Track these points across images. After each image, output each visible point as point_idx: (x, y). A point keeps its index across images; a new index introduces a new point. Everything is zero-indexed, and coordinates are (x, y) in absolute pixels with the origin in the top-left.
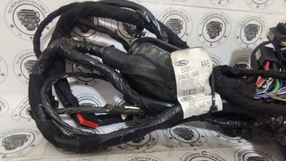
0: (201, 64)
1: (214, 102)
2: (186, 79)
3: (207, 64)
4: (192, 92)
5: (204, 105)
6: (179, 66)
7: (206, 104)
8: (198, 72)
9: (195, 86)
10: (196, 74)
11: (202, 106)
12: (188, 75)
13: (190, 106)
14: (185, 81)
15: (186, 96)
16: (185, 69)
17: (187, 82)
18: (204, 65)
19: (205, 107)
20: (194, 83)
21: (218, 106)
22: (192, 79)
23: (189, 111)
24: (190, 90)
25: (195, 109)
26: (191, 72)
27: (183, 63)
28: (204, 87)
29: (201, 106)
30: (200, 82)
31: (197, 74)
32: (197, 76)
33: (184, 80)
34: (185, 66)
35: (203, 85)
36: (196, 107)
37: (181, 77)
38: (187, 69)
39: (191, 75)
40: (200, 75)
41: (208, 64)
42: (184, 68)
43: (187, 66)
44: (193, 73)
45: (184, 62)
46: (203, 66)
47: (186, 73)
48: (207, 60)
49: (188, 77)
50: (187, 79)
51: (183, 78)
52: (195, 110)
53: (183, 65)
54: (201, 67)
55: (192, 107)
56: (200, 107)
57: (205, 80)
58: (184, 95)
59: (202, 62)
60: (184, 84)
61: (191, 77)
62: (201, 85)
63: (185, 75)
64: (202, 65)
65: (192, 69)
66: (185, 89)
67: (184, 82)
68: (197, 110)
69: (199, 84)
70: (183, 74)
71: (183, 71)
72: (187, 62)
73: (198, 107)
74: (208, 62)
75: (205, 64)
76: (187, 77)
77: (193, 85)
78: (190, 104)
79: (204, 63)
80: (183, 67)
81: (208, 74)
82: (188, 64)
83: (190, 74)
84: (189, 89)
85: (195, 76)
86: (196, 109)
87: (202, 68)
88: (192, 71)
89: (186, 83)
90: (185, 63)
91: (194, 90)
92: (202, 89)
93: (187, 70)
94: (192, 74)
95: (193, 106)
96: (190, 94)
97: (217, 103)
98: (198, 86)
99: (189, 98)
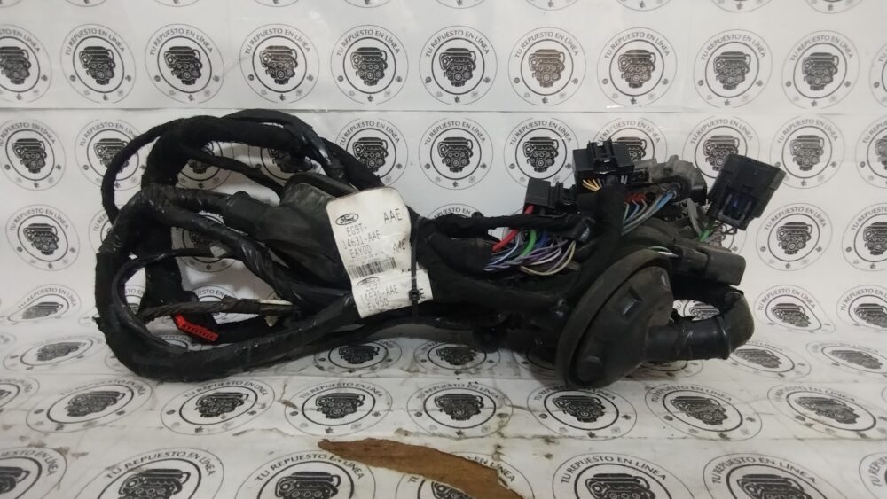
0: (383, 217)
1: (414, 282)
2: (357, 247)
3: (395, 215)
4: (373, 269)
5: (395, 289)
6: (341, 224)
7: (399, 288)
8: (378, 233)
9: (375, 257)
10: (374, 236)
11: (392, 291)
12: (360, 240)
13: (367, 293)
14: (355, 250)
15: (365, 277)
16: (353, 229)
17: (358, 251)
18: (390, 218)
19: (397, 293)
20: (373, 253)
21: (422, 289)
22: (368, 245)
23: (367, 302)
24: (368, 266)
25: (377, 297)
26: (364, 235)
27: (349, 220)
28: (394, 259)
29: (390, 291)
30: (383, 250)
31: (376, 235)
32: (376, 240)
33: (353, 248)
34: (353, 224)
35: (391, 255)
37: (346, 243)
38: (357, 228)
39: (366, 239)
40: (383, 237)
41: (399, 215)
42: (352, 227)
43: (357, 223)
44: (369, 234)
45: (351, 217)
46: (387, 220)
47: (356, 235)
48: (396, 210)
49: (361, 243)
50: (359, 247)
51: (350, 245)
52: (380, 300)
54: (383, 223)
55: (372, 294)
56: (387, 293)
57: (392, 245)
58: (362, 275)
59: (385, 214)
60: (354, 255)
61: (366, 242)
62: (387, 256)
63: (355, 240)
65: (366, 228)
67: (353, 251)
69: (382, 253)
70: (350, 238)
71: (350, 233)
72: (355, 217)
73: (383, 294)
74: (399, 212)
75: (392, 217)
76: (357, 243)
77: (372, 256)
78: (369, 289)
79: (389, 215)
80: (349, 226)
82: (359, 219)
83: (363, 238)
84: (366, 263)
85: (373, 240)
86: (381, 297)
87: (386, 223)
88: (367, 231)
89: (357, 254)
90: (353, 218)
91: (376, 264)
92: (389, 262)
93: (357, 231)
94: (367, 237)
95: (374, 292)
96: (372, 272)
97: (419, 285)
98: (382, 257)
99: (372, 279)
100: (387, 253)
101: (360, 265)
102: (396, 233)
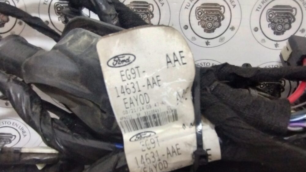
0: (164, 61)
2: (132, 95)
3: (179, 58)
5: (178, 149)
6: (114, 66)
8: (159, 78)
9: (154, 108)
10: (154, 82)
11: (174, 152)
12: (136, 86)
13: (144, 154)
14: (130, 98)
15: (140, 131)
16: (129, 73)
17: (135, 102)
18: (173, 61)
19: (179, 154)
20: (152, 103)
21: (209, 150)
22: (145, 94)
23: (142, 166)
24: (145, 118)
25: (157, 158)
26: (142, 80)
27: (123, 61)
28: (175, 111)
29: (171, 152)
30: (165, 100)
31: (156, 81)
32: (156, 87)
33: (127, 96)
34: (129, 67)
35: (173, 106)
36: (158, 155)
37: (120, 90)
38: (133, 71)
39: (144, 86)
40: (165, 84)
41: (183, 59)
42: (127, 70)
43: (134, 65)
44: (148, 80)
45: (126, 57)
46: (169, 64)
47: (132, 80)
48: (180, 52)
49: (137, 90)
50: (135, 95)
51: (124, 92)
52: (158, 163)
53: (125, 63)
54: (166, 66)
55: (150, 155)
56: (169, 153)
57: (176, 93)
59: (167, 56)
60: (128, 105)
61: (144, 90)
62: (168, 107)
63: (130, 86)
64: (168, 62)
65: (144, 72)
66: (135, 117)
67: (128, 100)
68: (162, 161)
69: (163, 103)
70: (124, 84)
71: (124, 78)
72: (132, 58)
73: (164, 155)
74: (182, 54)
75: (175, 61)
76: (133, 90)
77: (150, 107)
78: (145, 148)
79: (172, 59)
80: (124, 68)
81: (185, 80)
82: (136, 61)
83: (140, 85)
84: (143, 115)
85: (152, 87)
86: (159, 160)
87: (168, 68)
88: (145, 76)
89: (132, 103)
90: (128, 59)
91: (154, 116)
92: (171, 114)
93: (132, 76)
94: (146, 84)
95: (152, 152)
96: (148, 126)
98: (162, 109)
99: (148, 134)
100: (168, 103)
102: (180, 80)
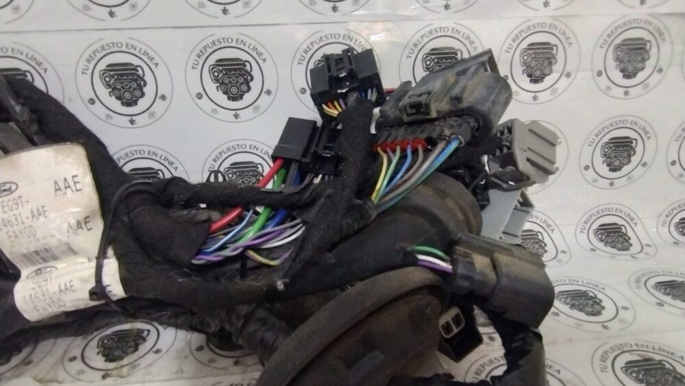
0: (52, 188)
1: (99, 276)
2: (15, 228)
3: (72, 184)
4: (44, 256)
5: (71, 286)
7: (76, 284)
8: (45, 209)
9: (43, 242)
10: (40, 213)
11: (67, 289)
12: (19, 218)
13: (33, 292)
14: (14, 232)
15: (39, 266)
16: (11, 203)
17: (19, 235)
18: (63, 188)
19: (74, 291)
20: (39, 235)
21: (109, 286)
22: (30, 226)
23: (32, 305)
24: (37, 252)
25: (47, 297)
26: (25, 212)
27: (5, 190)
28: (68, 244)
29: (64, 289)
30: (54, 232)
31: (42, 212)
32: (42, 219)
33: (11, 230)
34: (11, 197)
35: (64, 239)
36: (48, 293)
38: (15, 202)
39: (28, 218)
40: (52, 215)
41: (77, 185)
42: (9, 200)
43: (15, 195)
44: (32, 211)
45: (8, 186)
46: (58, 192)
47: (15, 212)
48: (73, 177)
49: (20, 222)
50: (19, 227)
51: (6, 225)
52: (50, 301)
53: (6, 193)
54: (53, 195)
55: (39, 294)
56: (61, 291)
57: (65, 226)
59: (56, 183)
60: (13, 239)
61: (28, 222)
62: (59, 240)
63: (13, 219)
64: (56, 190)
65: (28, 202)
67: (11, 234)
68: (55, 299)
69: (52, 236)
70: (6, 216)
71: (6, 209)
72: (14, 187)
73: (55, 293)
74: (76, 179)
75: (66, 188)
76: (15, 222)
77: (39, 240)
78: (35, 286)
79: (62, 185)
80: (6, 199)
81: (78, 209)
82: (18, 191)
83: (24, 216)
85: (38, 219)
86: (51, 298)
87: (56, 196)
88: (29, 207)
89: (16, 237)
90: (10, 189)
91: (46, 250)
92: (64, 248)
93: (15, 207)
94: (29, 215)
95: (42, 291)
96: (45, 260)
97: (106, 280)
98: (53, 242)
99: (49, 269)
100: (58, 236)
101: (25, 252)
102: (73, 210)
